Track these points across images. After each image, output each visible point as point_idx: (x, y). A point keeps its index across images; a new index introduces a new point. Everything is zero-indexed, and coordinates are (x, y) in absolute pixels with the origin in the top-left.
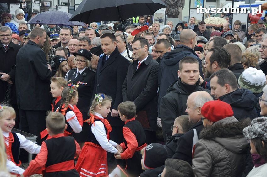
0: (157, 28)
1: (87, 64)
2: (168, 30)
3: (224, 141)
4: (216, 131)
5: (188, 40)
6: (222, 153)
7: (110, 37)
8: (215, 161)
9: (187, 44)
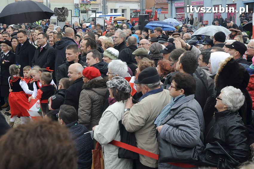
1: (7, 48)
3: (97, 90)
4: (93, 85)
5: (70, 33)
6: (96, 96)
7: (23, 33)
8: (93, 101)
9: (70, 36)
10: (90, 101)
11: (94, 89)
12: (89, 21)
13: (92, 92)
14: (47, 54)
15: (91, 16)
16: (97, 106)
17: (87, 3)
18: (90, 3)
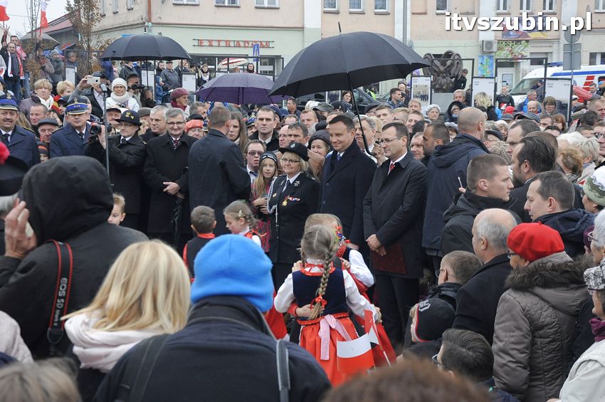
1: (300, 166)
3: (549, 293)
4: (536, 277)
5: (474, 125)
6: (545, 313)
7: (345, 123)
8: (535, 328)
9: (472, 131)
10: (525, 326)
11: (539, 290)
12: (520, 91)
13: (534, 300)
14: (406, 182)
15: (526, 74)
16: (549, 343)
17: (519, 37)
18: (528, 37)
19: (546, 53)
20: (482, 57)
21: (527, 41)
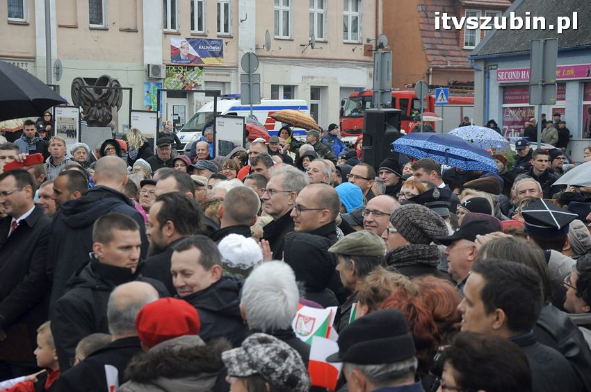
0: (59, 148)
2: (84, 153)
17: (191, 62)
18: (202, 62)
19: (223, 83)
20: (149, 84)
21: (201, 68)
